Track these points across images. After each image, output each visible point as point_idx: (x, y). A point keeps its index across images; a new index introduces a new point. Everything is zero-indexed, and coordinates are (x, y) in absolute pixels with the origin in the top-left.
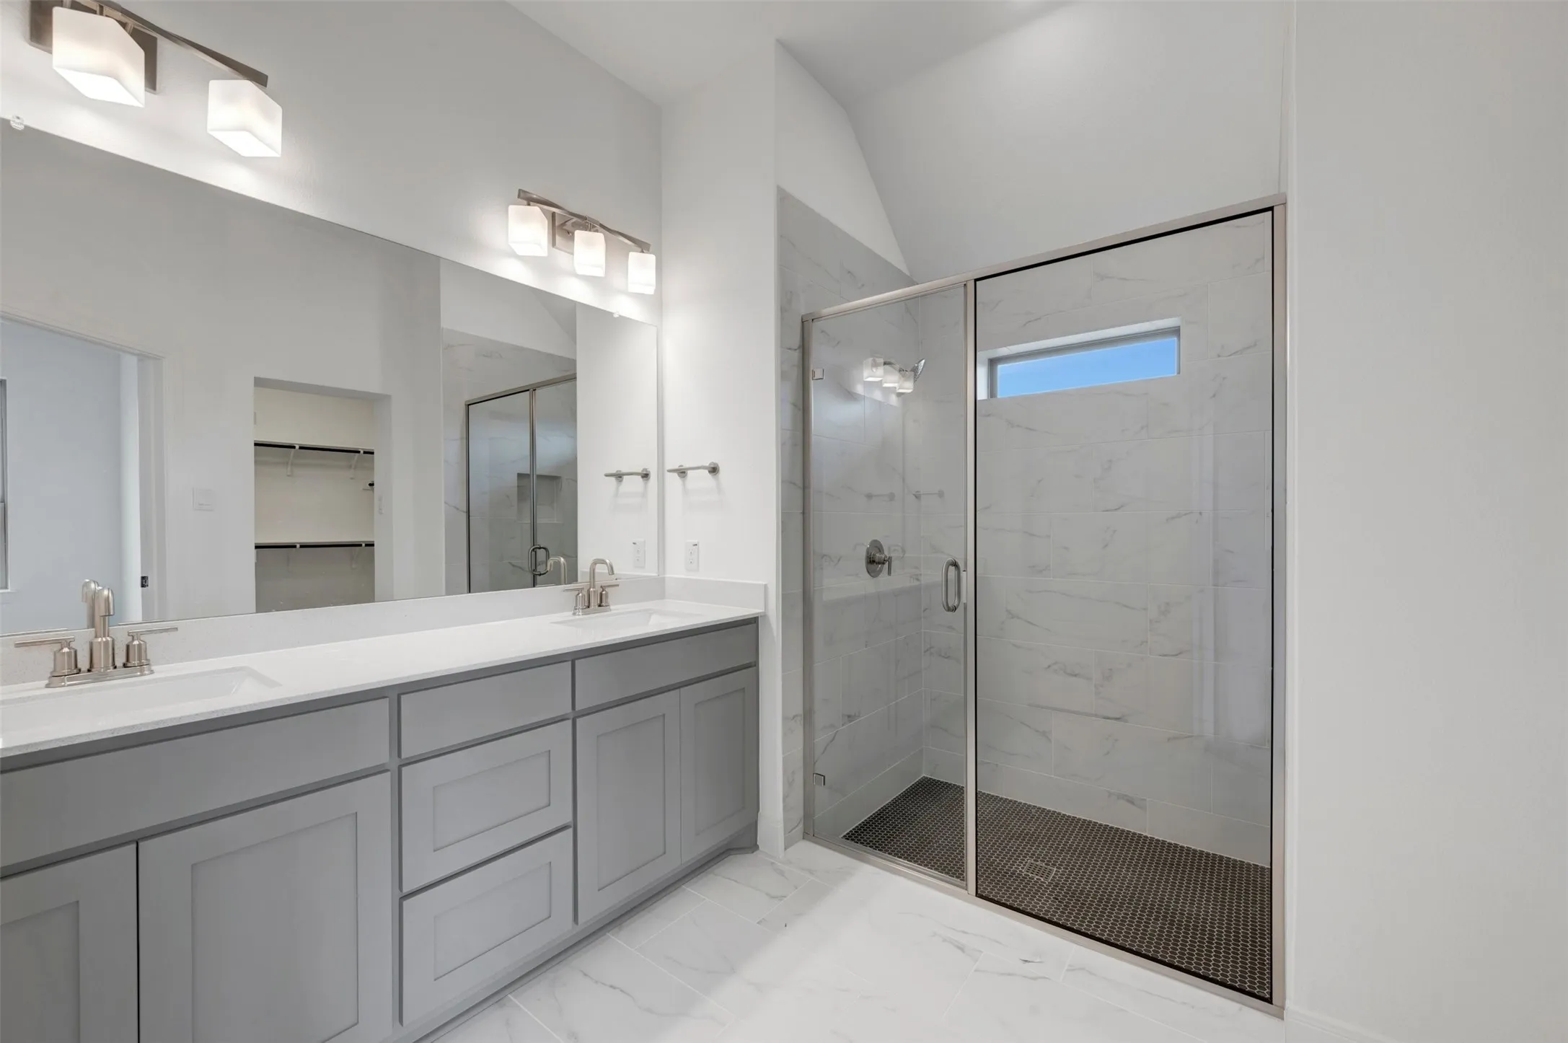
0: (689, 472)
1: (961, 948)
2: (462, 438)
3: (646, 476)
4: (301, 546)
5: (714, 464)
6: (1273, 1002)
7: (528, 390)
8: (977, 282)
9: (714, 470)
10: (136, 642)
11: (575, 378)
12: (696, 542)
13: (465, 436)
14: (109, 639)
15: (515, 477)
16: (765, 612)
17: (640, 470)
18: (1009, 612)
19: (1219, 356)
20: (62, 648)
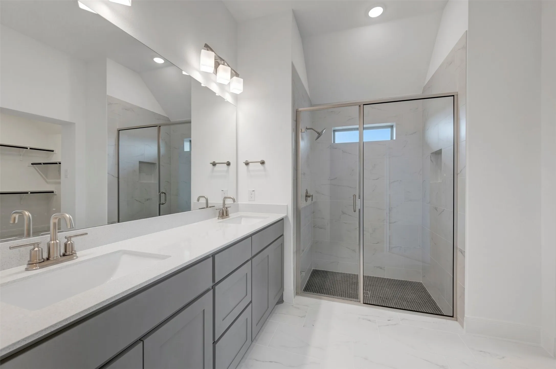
0: (250, 164)
1: (370, 321)
2: (115, 145)
3: (228, 164)
4: (31, 193)
5: (263, 160)
6: (454, 317)
7: (157, 126)
8: (364, 106)
9: (263, 163)
10: (69, 242)
11: (191, 122)
12: (254, 190)
13: (117, 144)
14: (58, 241)
15: (138, 162)
16: (287, 215)
17: (226, 162)
18: (342, 212)
19: (406, 135)
20: (35, 248)
